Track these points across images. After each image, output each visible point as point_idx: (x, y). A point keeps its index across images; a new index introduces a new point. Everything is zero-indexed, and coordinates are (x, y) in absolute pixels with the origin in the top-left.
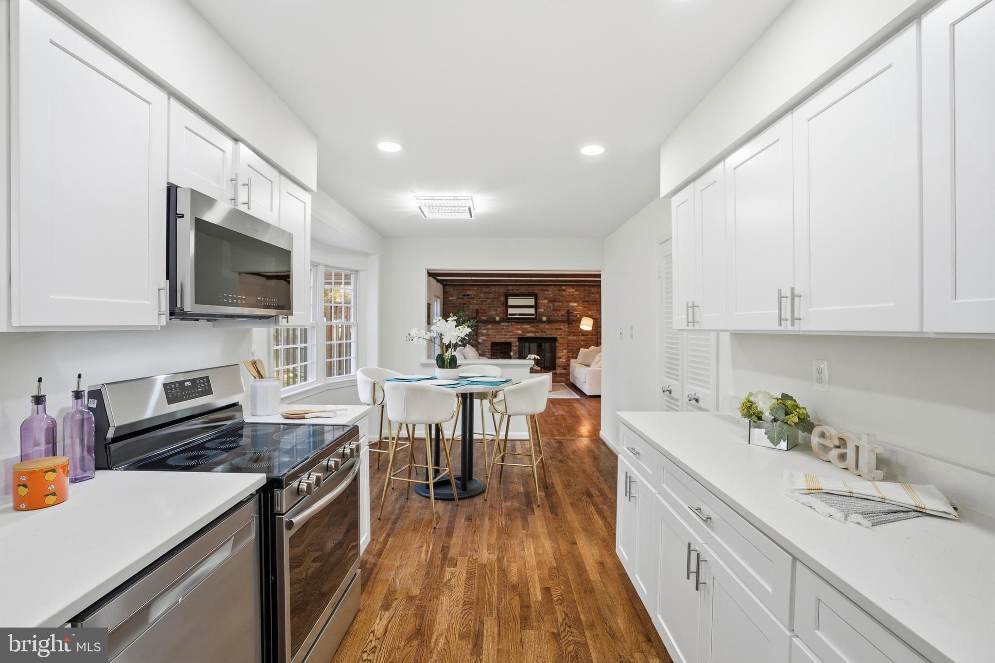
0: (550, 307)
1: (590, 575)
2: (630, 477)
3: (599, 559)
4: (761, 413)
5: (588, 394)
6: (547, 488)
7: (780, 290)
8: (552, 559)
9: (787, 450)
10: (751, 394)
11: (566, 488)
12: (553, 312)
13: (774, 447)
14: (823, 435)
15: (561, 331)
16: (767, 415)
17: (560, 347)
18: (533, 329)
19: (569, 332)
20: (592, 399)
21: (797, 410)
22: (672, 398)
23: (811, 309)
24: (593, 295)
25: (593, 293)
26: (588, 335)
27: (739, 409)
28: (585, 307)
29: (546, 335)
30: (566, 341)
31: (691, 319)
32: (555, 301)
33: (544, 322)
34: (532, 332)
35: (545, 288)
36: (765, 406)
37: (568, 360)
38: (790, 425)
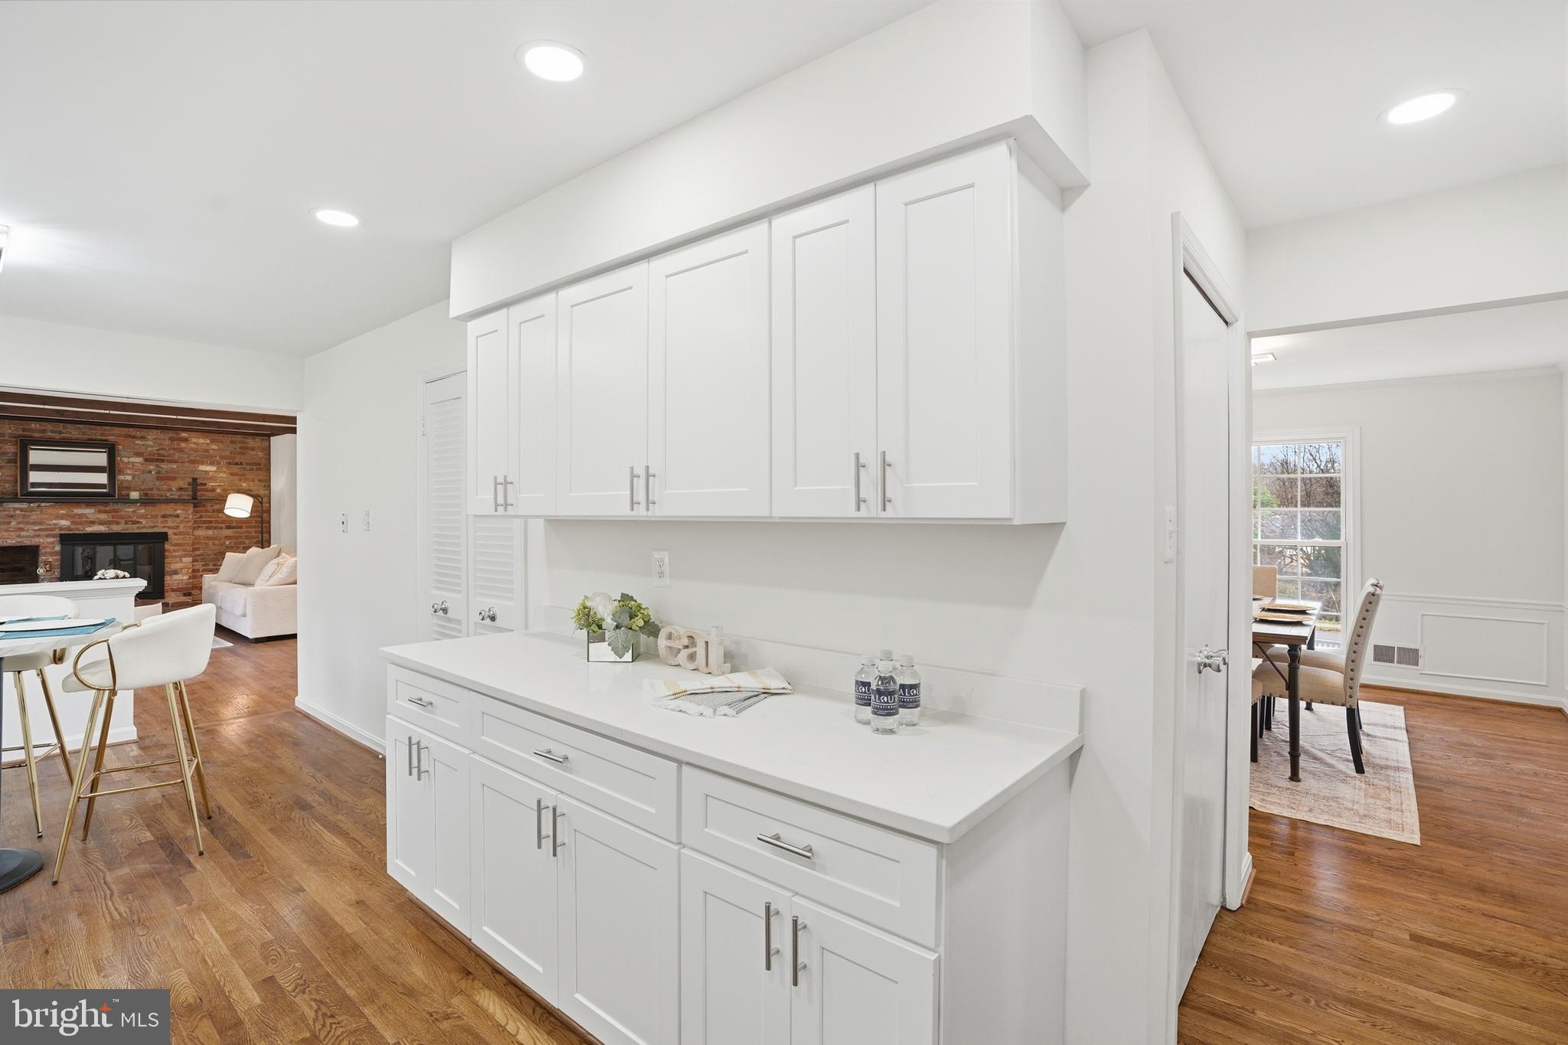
0: (150, 472)
1: (345, 927)
2: (418, 743)
3: (354, 898)
4: (603, 620)
5: (251, 636)
6: (210, 818)
7: (632, 468)
8: (261, 930)
9: (633, 661)
10: (586, 597)
11: (252, 807)
12: (158, 483)
13: (618, 660)
14: (670, 637)
15: (178, 520)
16: (609, 623)
17: (175, 551)
18: (103, 516)
19: (195, 522)
20: (260, 644)
21: (642, 611)
22: (449, 620)
23: (667, 492)
24: (253, 453)
25: (253, 449)
26: (240, 527)
27: (572, 618)
28: (232, 474)
29: (138, 528)
30: (189, 540)
31: (501, 501)
32: (163, 461)
33: (134, 502)
34: (102, 523)
35: (138, 433)
36: (605, 611)
37: (196, 575)
38: (635, 631)
